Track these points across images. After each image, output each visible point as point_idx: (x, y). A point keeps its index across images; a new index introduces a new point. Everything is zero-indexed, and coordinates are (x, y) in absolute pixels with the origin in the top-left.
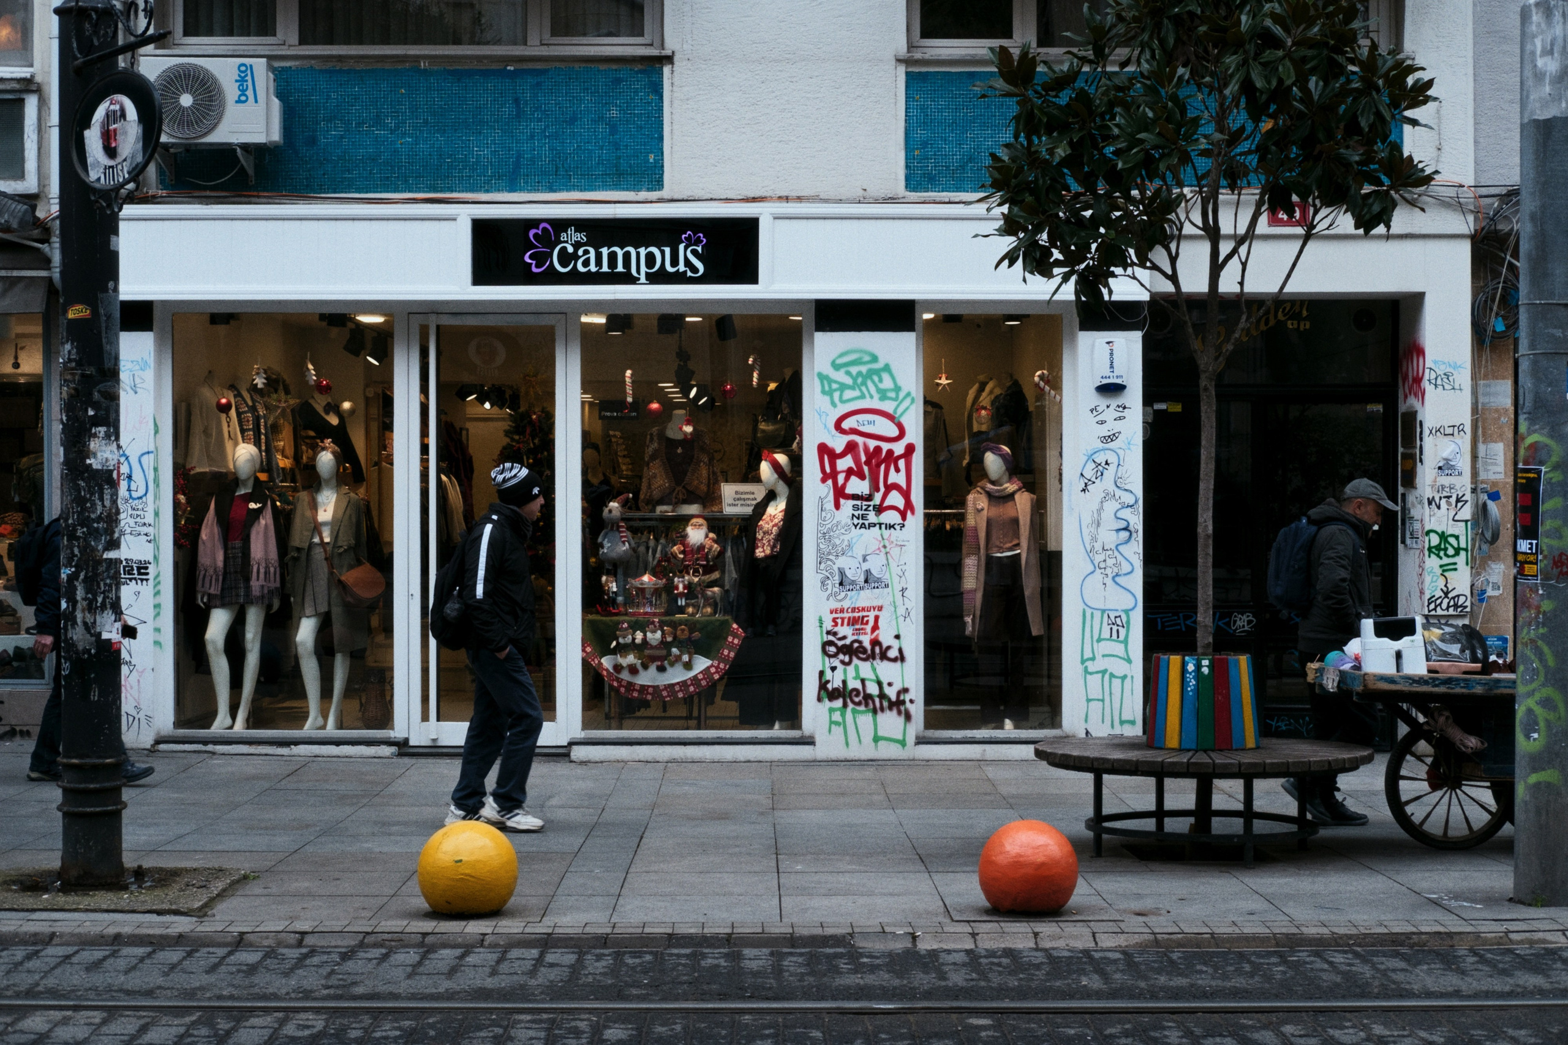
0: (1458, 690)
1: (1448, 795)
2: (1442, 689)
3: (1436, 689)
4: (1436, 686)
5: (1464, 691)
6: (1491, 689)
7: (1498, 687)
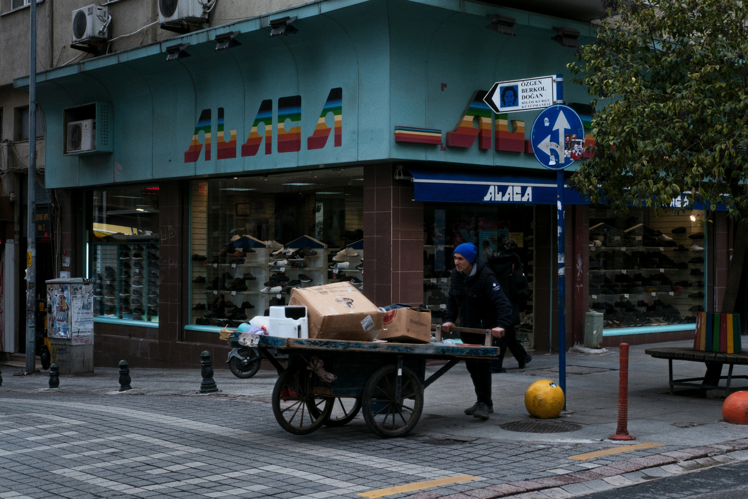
0: (331, 348)
1: (299, 404)
2: (324, 348)
3: (321, 348)
4: (321, 346)
5: (334, 348)
6: (345, 348)
7: (349, 347)
